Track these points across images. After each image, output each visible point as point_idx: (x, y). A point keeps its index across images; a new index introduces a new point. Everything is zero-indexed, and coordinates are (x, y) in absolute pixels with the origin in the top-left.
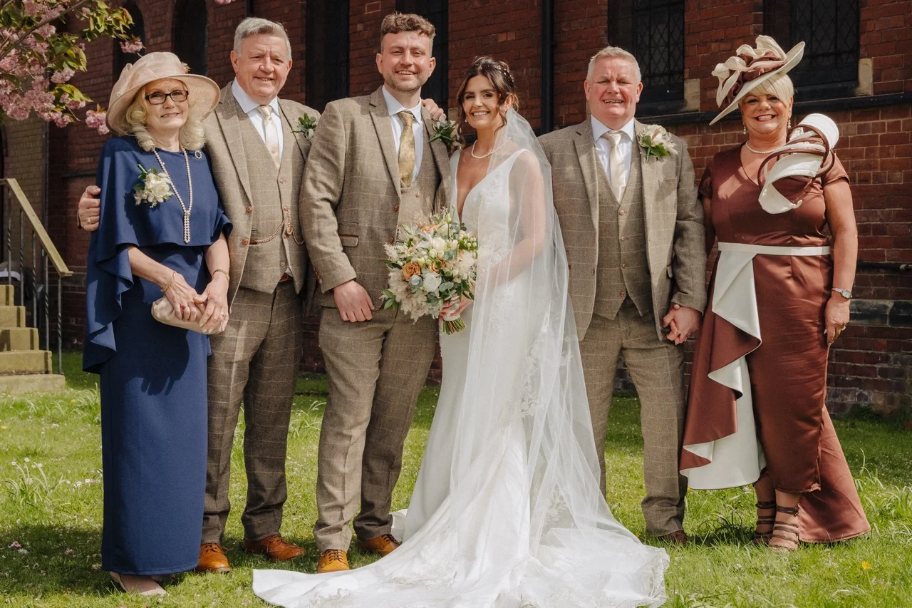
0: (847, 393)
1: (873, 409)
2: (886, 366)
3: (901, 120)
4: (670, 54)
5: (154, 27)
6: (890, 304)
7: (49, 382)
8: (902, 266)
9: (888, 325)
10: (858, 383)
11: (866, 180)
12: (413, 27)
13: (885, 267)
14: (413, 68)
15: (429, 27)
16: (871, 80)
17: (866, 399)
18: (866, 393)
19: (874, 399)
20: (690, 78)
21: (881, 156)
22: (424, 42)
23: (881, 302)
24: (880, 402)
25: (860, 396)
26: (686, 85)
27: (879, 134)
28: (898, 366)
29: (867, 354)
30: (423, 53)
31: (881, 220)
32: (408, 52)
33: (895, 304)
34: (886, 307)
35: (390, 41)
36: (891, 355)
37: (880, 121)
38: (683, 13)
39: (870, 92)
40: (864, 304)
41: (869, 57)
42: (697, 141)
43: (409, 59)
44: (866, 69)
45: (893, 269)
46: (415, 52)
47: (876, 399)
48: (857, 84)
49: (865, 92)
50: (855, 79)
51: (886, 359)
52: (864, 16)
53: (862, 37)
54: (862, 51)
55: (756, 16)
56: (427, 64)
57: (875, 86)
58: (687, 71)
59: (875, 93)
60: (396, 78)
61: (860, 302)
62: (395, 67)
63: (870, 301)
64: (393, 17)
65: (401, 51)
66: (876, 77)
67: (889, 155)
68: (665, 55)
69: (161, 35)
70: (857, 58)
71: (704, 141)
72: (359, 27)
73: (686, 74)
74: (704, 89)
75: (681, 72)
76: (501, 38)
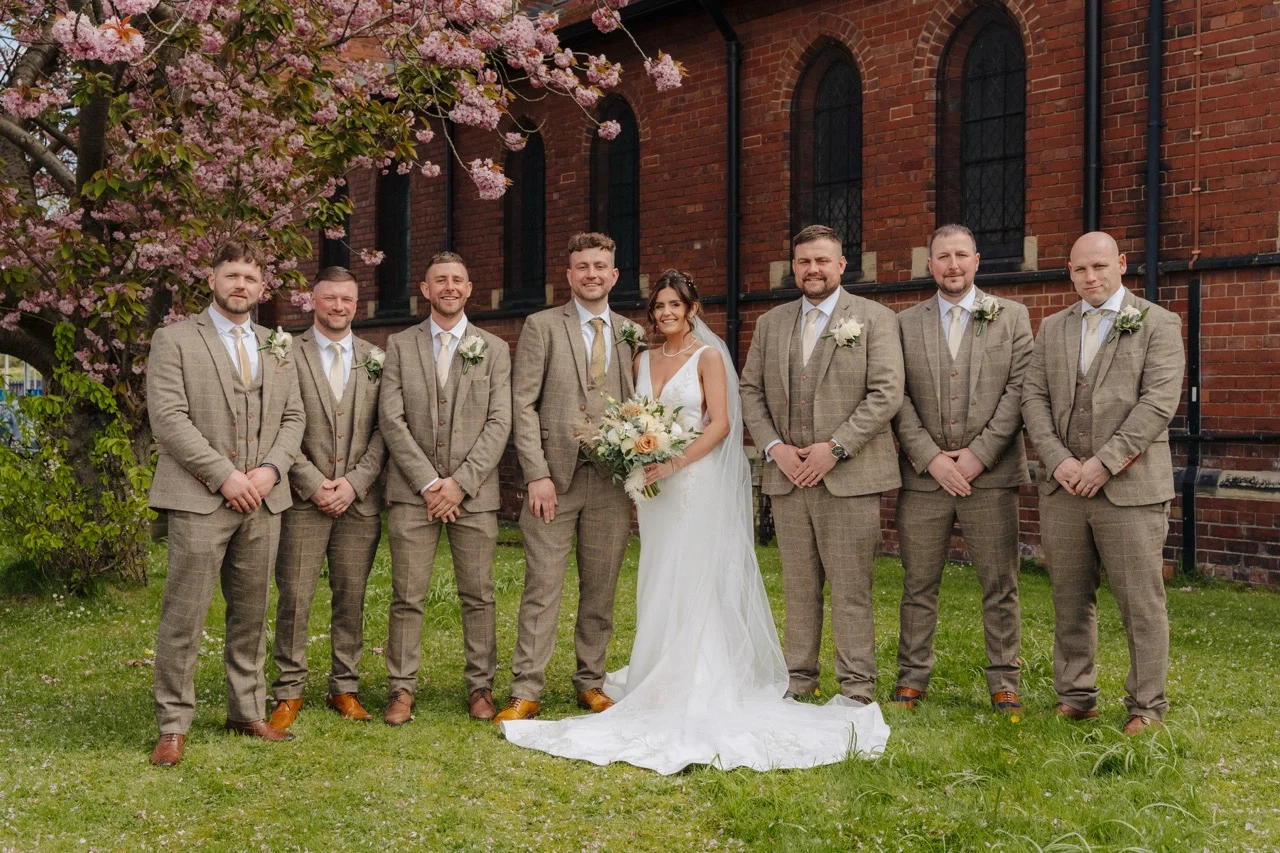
1: (1037, 562)
3: (1063, 294)
4: (849, 228)
5: (358, 191)
12: (594, 244)
14: (597, 281)
15: (610, 242)
16: (1036, 256)
17: (1030, 553)
18: (1029, 547)
19: (1037, 553)
20: (867, 251)
22: (606, 256)
25: (1025, 550)
26: (864, 258)
27: (1043, 307)
30: (606, 266)
32: (592, 267)
35: (577, 257)
37: (1044, 295)
38: (861, 189)
39: (1036, 270)
41: (1034, 235)
43: (593, 272)
44: (1031, 245)
46: (598, 265)
48: (1023, 260)
49: (1030, 267)
50: (1021, 255)
52: (1029, 197)
53: (1028, 216)
54: (1028, 229)
55: (929, 195)
56: (610, 276)
57: (1039, 262)
58: (864, 244)
59: (1039, 269)
60: (583, 290)
62: (581, 281)
64: (577, 237)
65: (586, 265)
66: (1041, 254)
68: (844, 228)
69: (366, 199)
70: (1021, 232)
72: (555, 196)
73: (864, 247)
74: (880, 261)
75: (859, 245)
76: (690, 209)
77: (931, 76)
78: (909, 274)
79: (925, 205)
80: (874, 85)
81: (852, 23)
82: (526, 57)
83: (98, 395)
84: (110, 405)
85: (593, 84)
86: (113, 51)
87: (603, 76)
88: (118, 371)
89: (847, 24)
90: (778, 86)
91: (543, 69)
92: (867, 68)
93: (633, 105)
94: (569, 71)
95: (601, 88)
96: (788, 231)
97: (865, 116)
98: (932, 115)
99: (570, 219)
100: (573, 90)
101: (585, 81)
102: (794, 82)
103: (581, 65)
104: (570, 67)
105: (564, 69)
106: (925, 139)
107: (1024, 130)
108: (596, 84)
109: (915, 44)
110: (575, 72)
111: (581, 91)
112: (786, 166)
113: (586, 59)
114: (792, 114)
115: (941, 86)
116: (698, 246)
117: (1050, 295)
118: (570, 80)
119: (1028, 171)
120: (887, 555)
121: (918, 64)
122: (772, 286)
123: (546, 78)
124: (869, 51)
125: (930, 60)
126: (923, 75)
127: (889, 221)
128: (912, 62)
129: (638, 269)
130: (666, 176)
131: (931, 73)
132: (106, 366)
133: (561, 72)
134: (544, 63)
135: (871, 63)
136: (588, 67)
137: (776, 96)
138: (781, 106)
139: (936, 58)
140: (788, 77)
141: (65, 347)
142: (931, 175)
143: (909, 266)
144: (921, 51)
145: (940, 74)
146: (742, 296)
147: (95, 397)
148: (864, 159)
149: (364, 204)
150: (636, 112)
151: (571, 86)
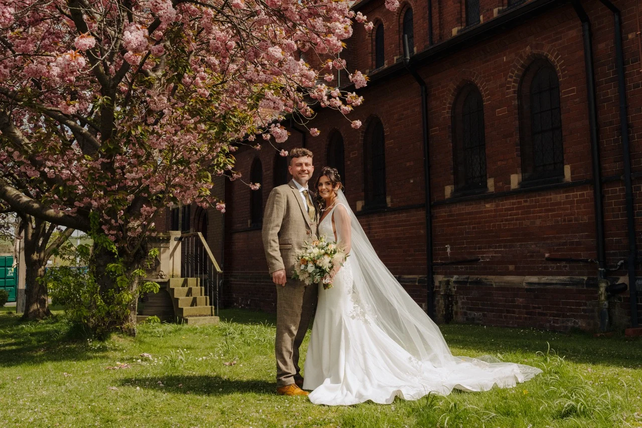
0: (568, 321)
1: (581, 328)
2: (585, 308)
3: (585, 192)
4: (481, 168)
5: (266, 167)
6: (585, 278)
7: (212, 320)
8: (589, 260)
9: (585, 288)
10: (574, 316)
11: (571, 221)
12: (305, 154)
13: (582, 261)
16: (570, 175)
17: (577, 324)
18: (577, 321)
19: (581, 323)
20: (490, 178)
21: (577, 209)
22: (310, 160)
23: (581, 277)
24: (584, 325)
25: (575, 321)
26: (488, 181)
27: (575, 199)
28: (591, 307)
29: (576, 302)
31: (579, 239)
32: (304, 165)
33: (589, 279)
34: (584, 279)
35: (296, 160)
36: (587, 302)
37: (575, 193)
38: (485, 149)
39: (570, 180)
40: (574, 278)
41: (568, 164)
42: (494, 206)
43: (304, 168)
44: (567, 170)
45: (586, 261)
46: (307, 164)
47: (582, 323)
48: (564, 177)
49: (568, 180)
50: (563, 175)
51: (585, 304)
53: (565, 156)
54: (565, 161)
55: (517, 149)
56: (312, 169)
57: (572, 177)
58: (488, 175)
59: (572, 180)
60: (299, 176)
61: (571, 278)
62: (298, 172)
63: (576, 277)
65: (301, 164)
66: (572, 173)
67: (580, 209)
68: (479, 168)
69: (269, 170)
70: (563, 164)
71: (497, 206)
72: (349, 163)
73: (488, 177)
74: (495, 182)
75: (486, 175)
76: (408, 164)
77: (514, 93)
78: (510, 187)
79: (515, 154)
80: (488, 100)
81: (477, 73)
82: (318, 92)
83: (107, 244)
84: (112, 248)
85: (349, 104)
86: (69, 64)
87: (354, 101)
88: (122, 235)
89: (475, 73)
90: (445, 104)
91: (325, 98)
92: (485, 92)
93: (381, 119)
94: (337, 98)
95: (353, 107)
96: (452, 171)
97: (485, 115)
98: (516, 111)
99: (355, 173)
100: (339, 107)
101: (345, 103)
102: (452, 102)
103: (343, 96)
104: (338, 97)
105: (335, 98)
106: (514, 123)
107: (560, 115)
108: (351, 104)
109: (506, 79)
110: (341, 99)
111: (343, 107)
112: (451, 141)
113: (347, 94)
114: (452, 117)
115: (520, 98)
116: (412, 181)
117: (578, 193)
118: (338, 102)
119: (564, 134)
120: (507, 327)
121: (509, 88)
122: (446, 197)
123: (327, 103)
124: (485, 84)
125: (513, 85)
126: (511, 93)
127: (499, 163)
128: (505, 88)
129: (385, 194)
130: (397, 150)
131: (514, 92)
132: (115, 232)
133: (334, 99)
134: (326, 95)
135: (487, 90)
136: (347, 97)
137: (444, 109)
138: (446, 114)
139: (516, 85)
140: (449, 99)
141: (94, 222)
142: (517, 140)
143: (509, 183)
144: (510, 82)
145: (519, 92)
146: (432, 203)
147: (105, 244)
148: (486, 135)
149: (268, 172)
150: (382, 121)
151: (339, 105)
